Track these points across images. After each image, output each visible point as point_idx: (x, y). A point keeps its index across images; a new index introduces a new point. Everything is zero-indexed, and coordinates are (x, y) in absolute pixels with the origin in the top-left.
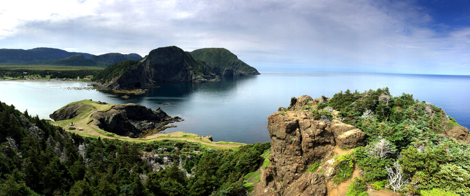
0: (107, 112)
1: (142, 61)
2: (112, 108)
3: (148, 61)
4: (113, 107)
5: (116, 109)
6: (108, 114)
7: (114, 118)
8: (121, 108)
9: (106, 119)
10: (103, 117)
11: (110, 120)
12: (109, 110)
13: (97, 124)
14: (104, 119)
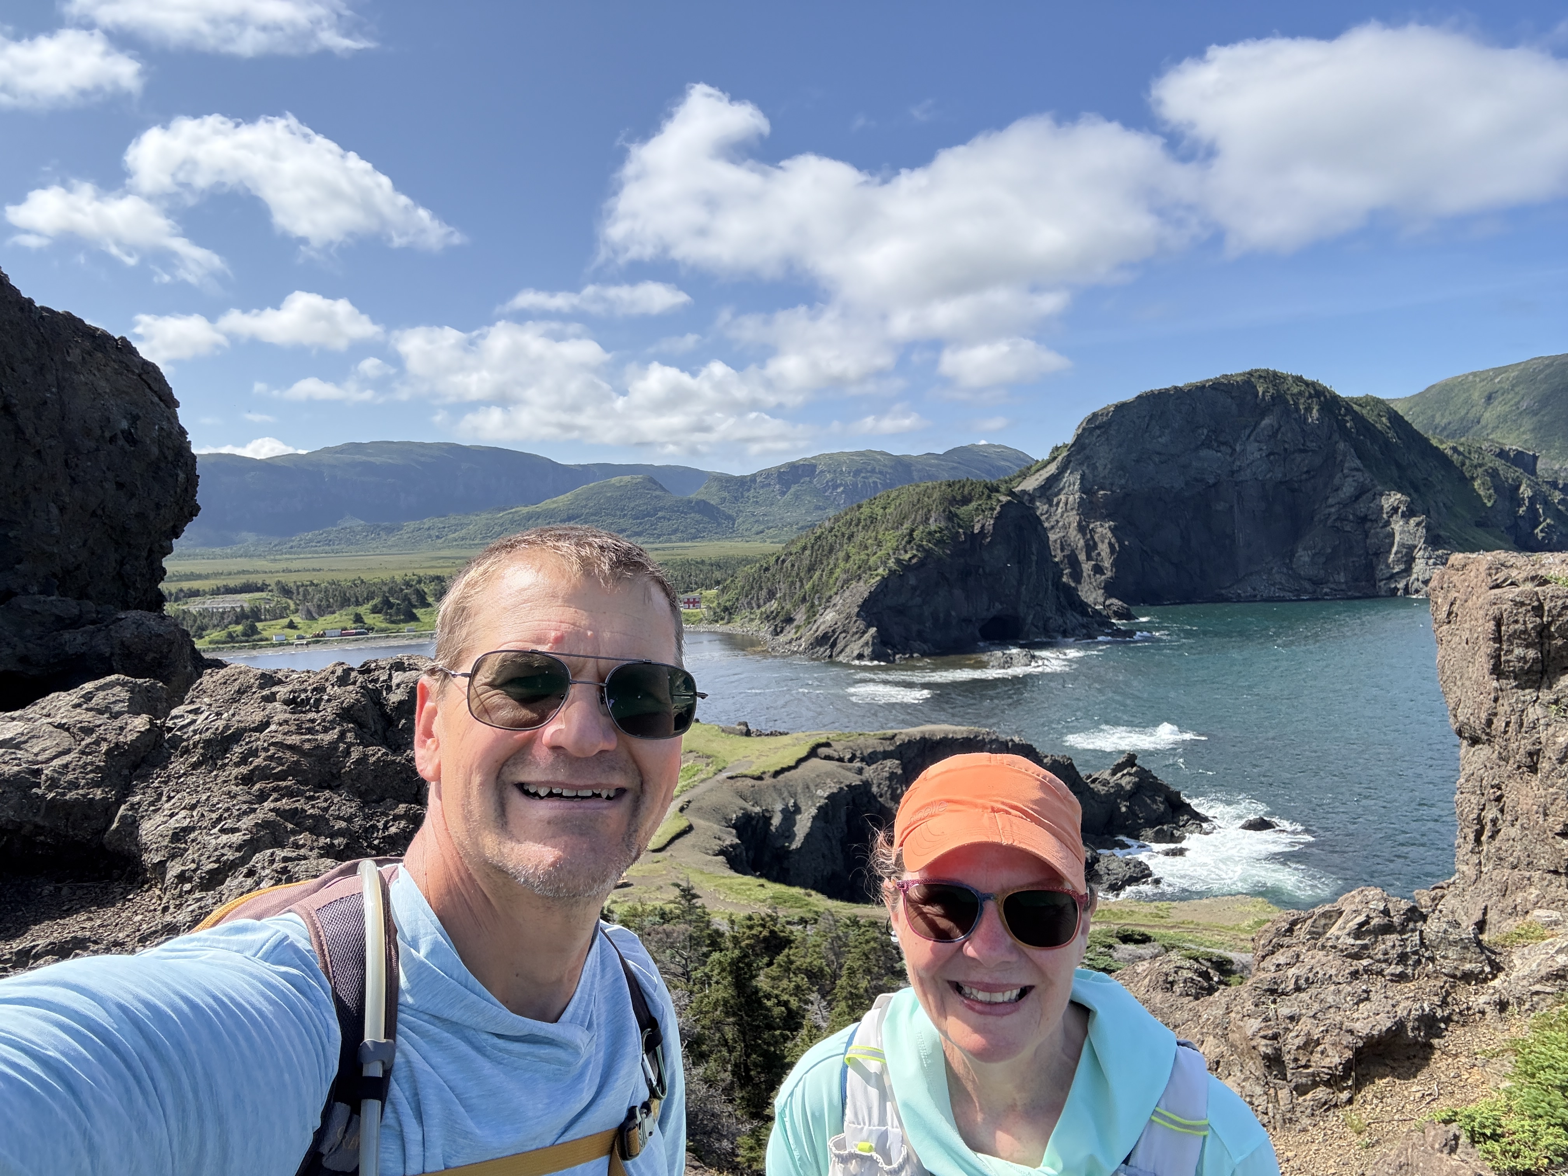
0: (781, 777)
1: (1031, 484)
2: (813, 753)
3: (1072, 481)
4: (823, 751)
5: (841, 760)
6: (786, 785)
7: (824, 814)
8: (874, 753)
9: (776, 821)
10: (757, 809)
11: (803, 825)
12: (792, 763)
13: (716, 845)
14: (766, 819)
